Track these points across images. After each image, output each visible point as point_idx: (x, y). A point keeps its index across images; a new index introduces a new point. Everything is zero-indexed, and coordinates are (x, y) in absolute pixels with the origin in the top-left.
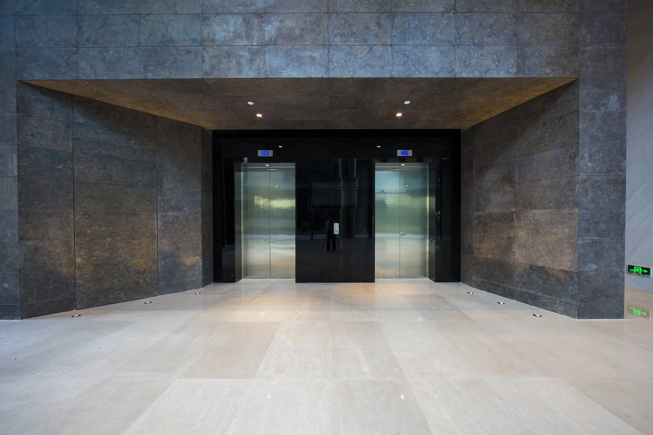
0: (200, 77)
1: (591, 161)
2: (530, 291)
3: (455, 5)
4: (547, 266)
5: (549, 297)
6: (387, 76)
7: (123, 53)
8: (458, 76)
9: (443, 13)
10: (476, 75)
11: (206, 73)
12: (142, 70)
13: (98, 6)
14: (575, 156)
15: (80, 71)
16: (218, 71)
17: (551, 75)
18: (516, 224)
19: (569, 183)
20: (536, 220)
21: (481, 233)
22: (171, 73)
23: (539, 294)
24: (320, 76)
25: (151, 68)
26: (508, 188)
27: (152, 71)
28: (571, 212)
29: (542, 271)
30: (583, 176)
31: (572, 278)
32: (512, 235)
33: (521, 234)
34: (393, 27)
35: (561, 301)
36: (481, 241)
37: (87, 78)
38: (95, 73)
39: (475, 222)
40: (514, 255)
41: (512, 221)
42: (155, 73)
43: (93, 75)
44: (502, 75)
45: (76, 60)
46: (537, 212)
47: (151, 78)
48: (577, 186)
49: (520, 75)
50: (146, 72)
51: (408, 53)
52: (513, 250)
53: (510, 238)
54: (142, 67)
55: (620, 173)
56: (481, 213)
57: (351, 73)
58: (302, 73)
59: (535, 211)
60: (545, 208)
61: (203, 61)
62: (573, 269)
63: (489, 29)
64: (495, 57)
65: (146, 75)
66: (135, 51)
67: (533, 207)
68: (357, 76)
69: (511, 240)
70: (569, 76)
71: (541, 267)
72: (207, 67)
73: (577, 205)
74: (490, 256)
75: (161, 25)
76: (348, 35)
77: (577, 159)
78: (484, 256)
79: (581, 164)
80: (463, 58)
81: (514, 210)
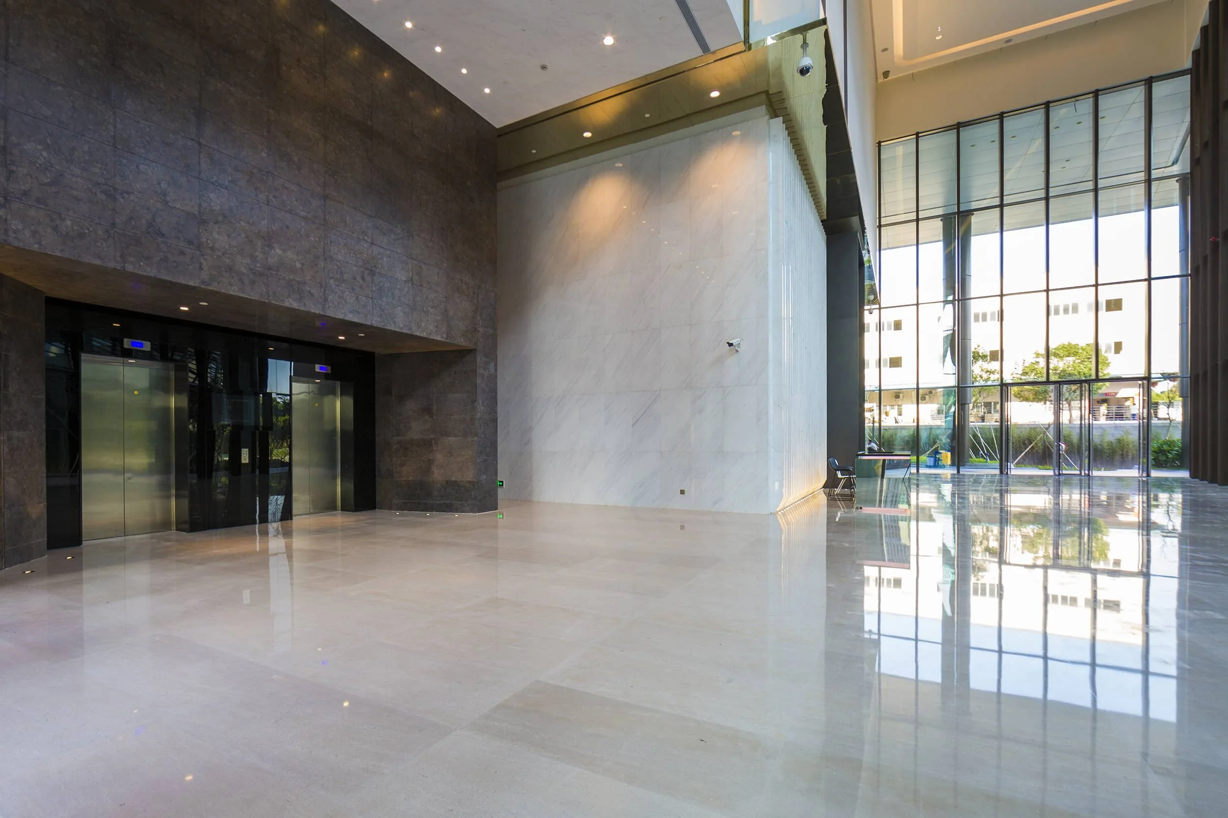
0: (196, 285)
1: (483, 406)
2: (446, 502)
3: (412, 278)
4: (458, 480)
5: (460, 503)
6: (369, 323)
7: (89, 230)
8: (414, 333)
9: (405, 281)
10: (424, 335)
11: (204, 282)
12: (119, 259)
13: (45, 154)
14: (475, 401)
15: (11, 233)
16: (218, 283)
17: (464, 344)
18: (435, 449)
19: (472, 419)
20: (451, 445)
21: (401, 458)
22: (159, 272)
23: (453, 502)
24: (318, 312)
25: (132, 259)
26: (427, 417)
27: (132, 262)
28: (473, 439)
29: (454, 484)
30: (479, 415)
31: (474, 485)
32: (432, 458)
33: (439, 457)
34: (373, 283)
35: (468, 504)
36: (402, 465)
37: (24, 246)
38: (40, 243)
39: (395, 447)
40: (433, 474)
41: (431, 445)
42: (138, 266)
43: (36, 246)
44: (438, 338)
45: (4, 217)
46: (452, 439)
47: (132, 271)
48: (476, 422)
49: (448, 341)
50: (125, 262)
51: (383, 307)
52: (432, 470)
53: (429, 460)
54: (118, 254)
55: (495, 414)
56: (401, 438)
57: (343, 315)
58: (302, 305)
59: (450, 438)
60: (456, 436)
61: (201, 269)
62: (474, 480)
63: (432, 303)
64: (435, 324)
65: (125, 266)
66: (107, 232)
67: (447, 434)
68: (347, 318)
69: (430, 462)
70: (471, 346)
71: (454, 481)
72: (205, 275)
73: (476, 435)
74: (411, 478)
75: (146, 211)
76: (340, 281)
77: (476, 403)
78: (404, 479)
79: (478, 407)
80: (417, 321)
81: (432, 436)
